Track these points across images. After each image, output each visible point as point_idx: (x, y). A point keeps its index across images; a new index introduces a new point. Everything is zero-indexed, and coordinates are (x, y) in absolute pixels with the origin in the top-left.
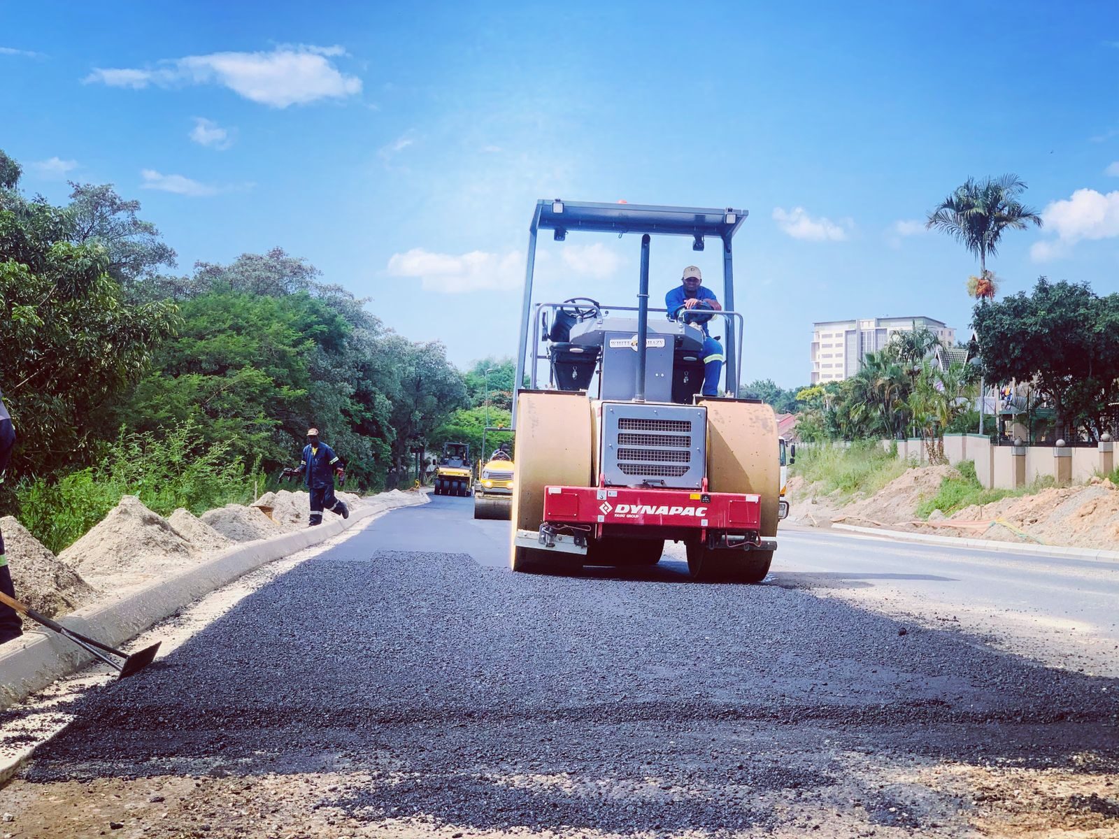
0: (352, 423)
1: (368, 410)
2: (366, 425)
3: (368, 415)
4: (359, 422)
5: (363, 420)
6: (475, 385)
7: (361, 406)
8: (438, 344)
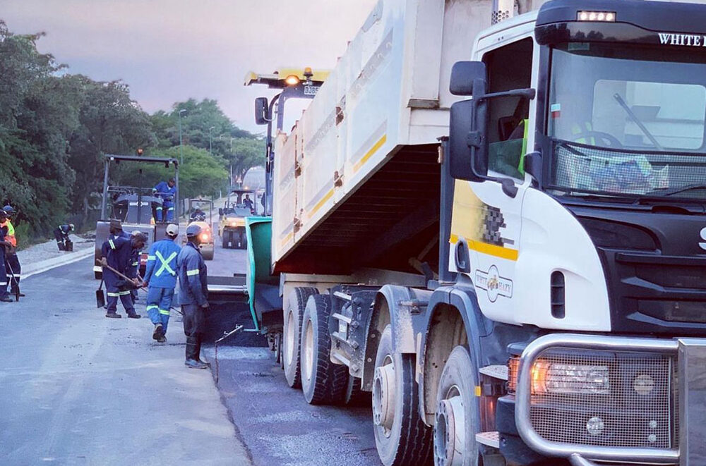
0: (24, 166)
1: (42, 150)
2: (40, 167)
3: (42, 157)
4: (31, 164)
5: (36, 161)
6: (165, 125)
7: (35, 147)
8: (121, 83)
